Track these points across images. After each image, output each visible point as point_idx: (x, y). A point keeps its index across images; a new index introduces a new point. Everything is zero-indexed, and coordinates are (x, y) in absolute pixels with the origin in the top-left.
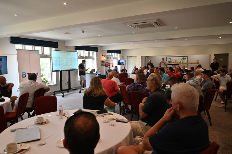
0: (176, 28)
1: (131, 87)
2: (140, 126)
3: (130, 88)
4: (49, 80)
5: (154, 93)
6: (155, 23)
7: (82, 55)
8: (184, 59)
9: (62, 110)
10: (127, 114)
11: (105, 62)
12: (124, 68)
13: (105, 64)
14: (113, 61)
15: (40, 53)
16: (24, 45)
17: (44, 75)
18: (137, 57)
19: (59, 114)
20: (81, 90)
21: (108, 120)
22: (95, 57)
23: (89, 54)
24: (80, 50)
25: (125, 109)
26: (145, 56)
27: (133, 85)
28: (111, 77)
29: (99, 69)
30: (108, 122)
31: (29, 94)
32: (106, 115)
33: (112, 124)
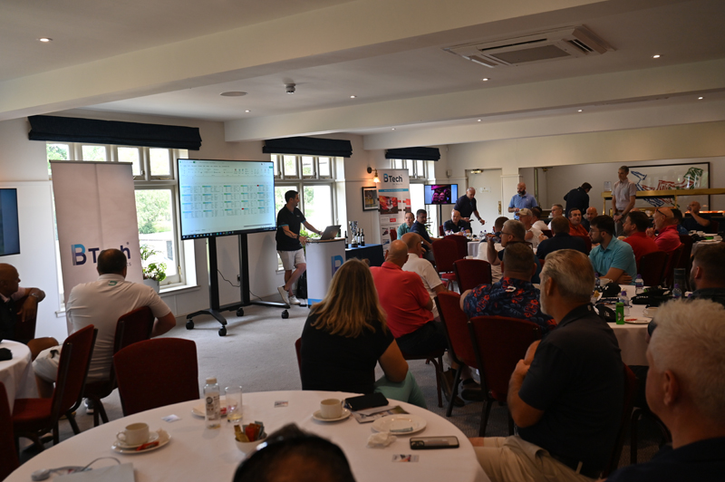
0: (656, 56)
1: (479, 298)
2: (512, 457)
3: (475, 303)
4: (170, 270)
7: (290, 170)
8: (695, 173)
9: (217, 399)
10: (466, 402)
11: (378, 194)
13: (378, 203)
14: (407, 190)
15: (136, 171)
16: (76, 144)
17: (152, 253)
18: (504, 172)
19: (204, 412)
21: (389, 435)
22: (340, 178)
23: (316, 165)
24: (280, 155)
25: (459, 381)
26: (536, 168)
27: (486, 289)
28: (401, 258)
29: (355, 223)
30: (391, 443)
31: (96, 331)
32: (380, 413)
33: (403, 453)
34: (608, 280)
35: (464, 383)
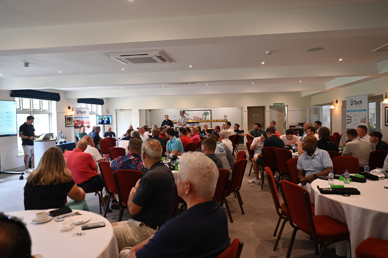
0: (191, 66)
1: (118, 162)
2: (129, 229)
3: (116, 164)
5: (150, 171)
6: (158, 56)
7: (26, 106)
8: (206, 114)
10: (113, 210)
11: (74, 119)
12: (110, 129)
13: (73, 123)
14: (88, 118)
18: (133, 111)
20: (23, 174)
21: (71, 225)
22: (54, 111)
23: (41, 104)
24: (21, 98)
26: (146, 110)
27: (121, 158)
29: (61, 132)
30: (72, 229)
32: (67, 216)
33: (78, 233)
34: (173, 154)
35: (112, 202)
